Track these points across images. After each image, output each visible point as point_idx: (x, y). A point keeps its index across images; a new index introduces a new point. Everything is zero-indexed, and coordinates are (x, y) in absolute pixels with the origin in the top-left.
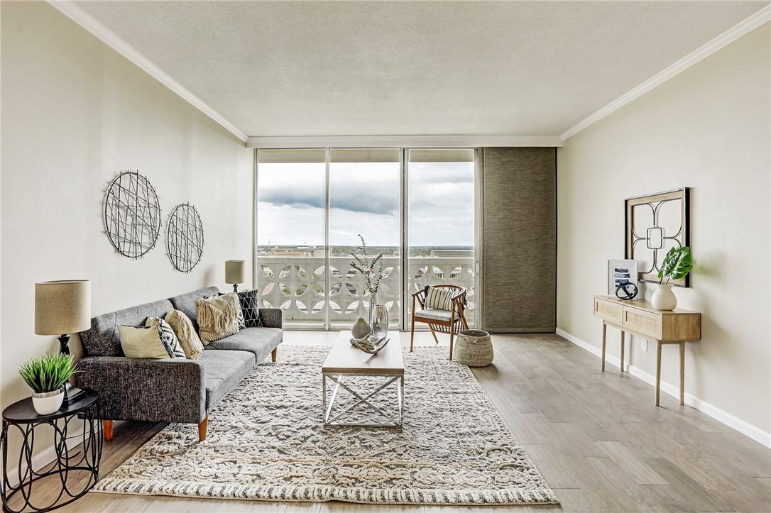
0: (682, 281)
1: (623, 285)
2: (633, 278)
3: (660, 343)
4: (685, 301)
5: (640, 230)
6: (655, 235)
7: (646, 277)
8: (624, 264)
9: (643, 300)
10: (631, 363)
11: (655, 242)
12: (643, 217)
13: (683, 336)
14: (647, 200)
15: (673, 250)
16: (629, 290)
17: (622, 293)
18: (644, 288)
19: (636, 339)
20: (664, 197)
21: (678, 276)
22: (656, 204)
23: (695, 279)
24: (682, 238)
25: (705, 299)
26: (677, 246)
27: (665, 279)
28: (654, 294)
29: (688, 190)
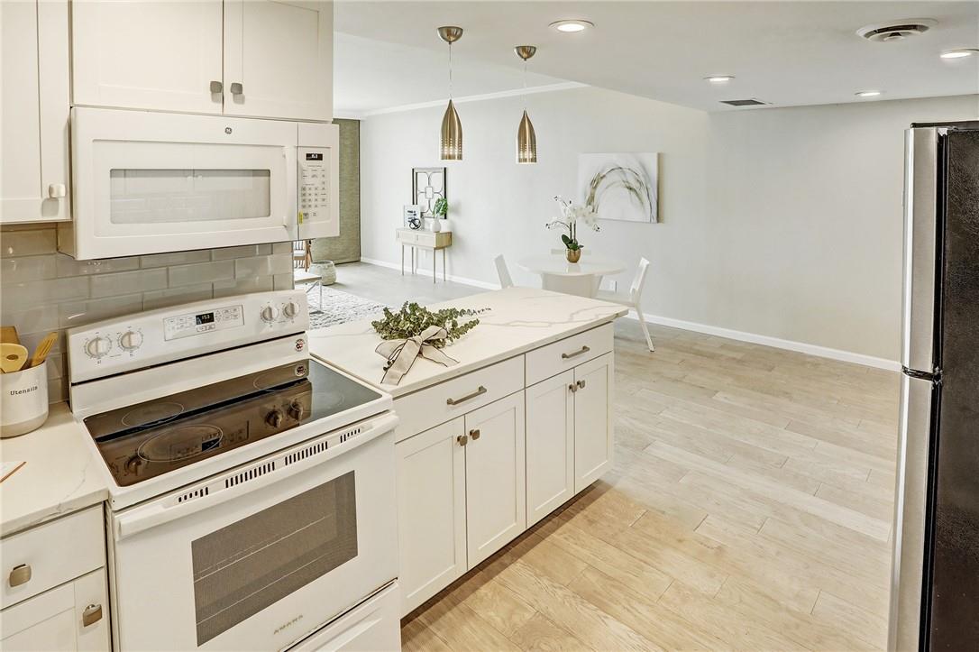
0: (443, 216)
1: (413, 221)
2: (418, 216)
3: (435, 249)
4: (445, 226)
5: (421, 187)
6: (429, 190)
7: (424, 214)
8: (413, 208)
9: (423, 228)
10: (417, 267)
11: (429, 195)
12: (422, 179)
13: (444, 245)
14: (425, 170)
15: (439, 200)
16: (415, 224)
17: (413, 226)
18: (424, 221)
19: (420, 251)
20: (435, 170)
21: (442, 214)
22: (429, 173)
23: (449, 215)
24: (442, 193)
25: (453, 225)
26: (440, 197)
27: (436, 215)
28: (430, 224)
29: (445, 169)
